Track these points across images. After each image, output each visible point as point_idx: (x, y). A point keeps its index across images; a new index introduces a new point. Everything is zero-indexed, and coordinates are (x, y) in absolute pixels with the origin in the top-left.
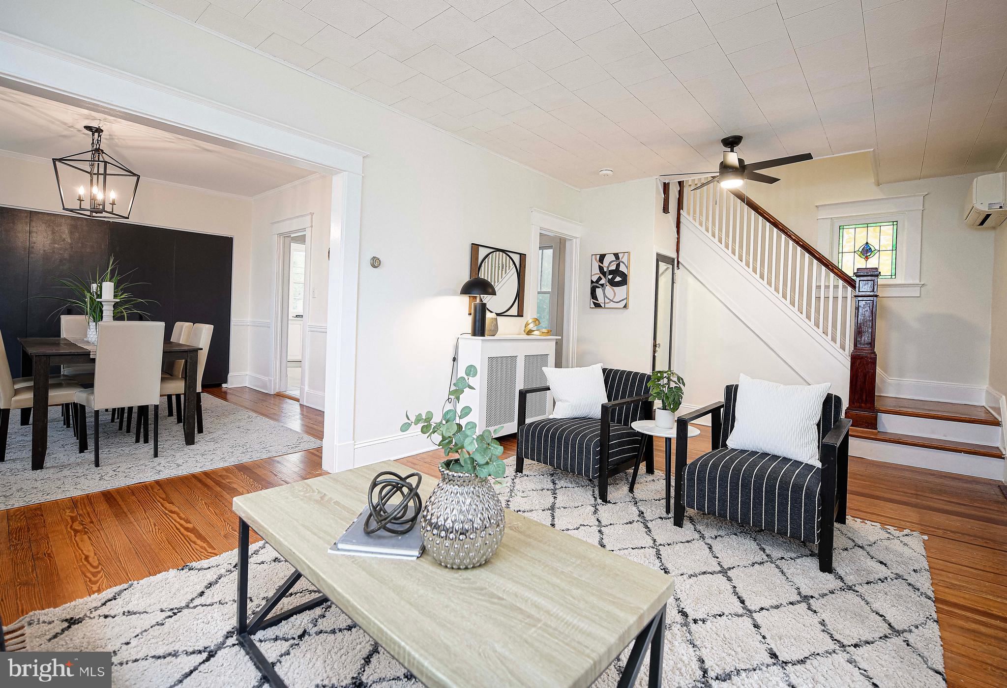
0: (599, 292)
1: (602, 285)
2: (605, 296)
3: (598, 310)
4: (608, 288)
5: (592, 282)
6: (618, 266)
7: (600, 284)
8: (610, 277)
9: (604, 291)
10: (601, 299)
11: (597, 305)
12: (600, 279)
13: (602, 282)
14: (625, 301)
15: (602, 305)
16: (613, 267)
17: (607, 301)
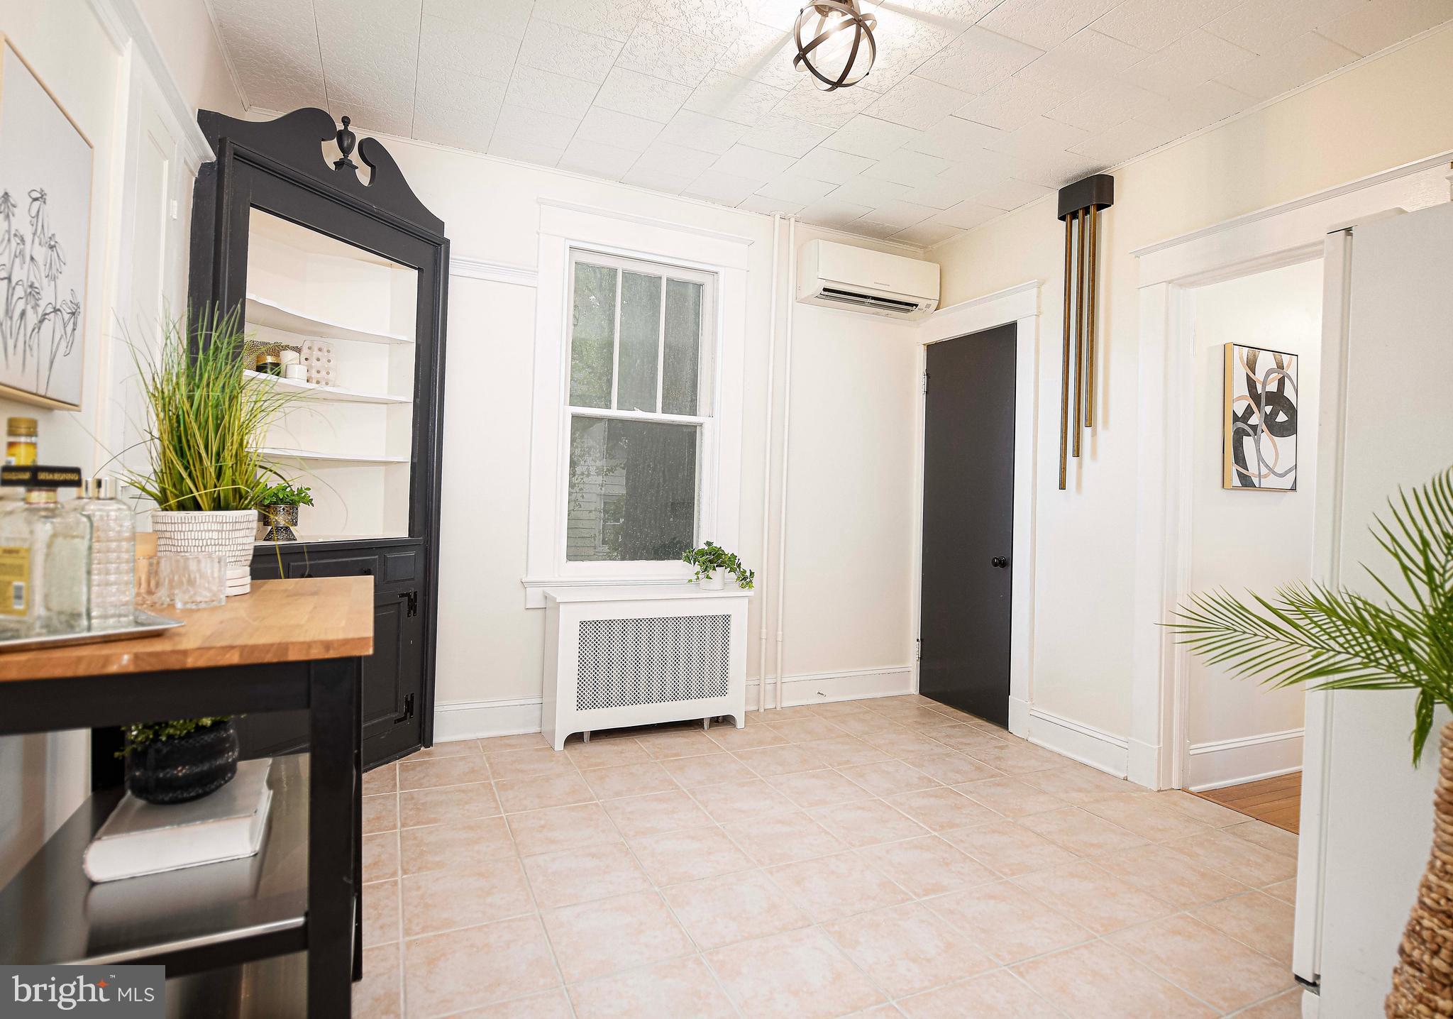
0: (1248, 442)
1: (1254, 428)
2: (1260, 459)
3: (1248, 494)
4: (1265, 437)
5: (1236, 418)
6: (1281, 383)
7: (1250, 426)
8: (1268, 409)
9: (1257, 443)
10: (1253, 469)
11: (1246, 482)
12: (1249, 412)
13: (1254, 420)
14: (1293, 474)
15: (1256, 481)
16: (1272, 387)
17: (1264, 471)
